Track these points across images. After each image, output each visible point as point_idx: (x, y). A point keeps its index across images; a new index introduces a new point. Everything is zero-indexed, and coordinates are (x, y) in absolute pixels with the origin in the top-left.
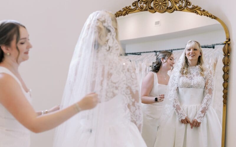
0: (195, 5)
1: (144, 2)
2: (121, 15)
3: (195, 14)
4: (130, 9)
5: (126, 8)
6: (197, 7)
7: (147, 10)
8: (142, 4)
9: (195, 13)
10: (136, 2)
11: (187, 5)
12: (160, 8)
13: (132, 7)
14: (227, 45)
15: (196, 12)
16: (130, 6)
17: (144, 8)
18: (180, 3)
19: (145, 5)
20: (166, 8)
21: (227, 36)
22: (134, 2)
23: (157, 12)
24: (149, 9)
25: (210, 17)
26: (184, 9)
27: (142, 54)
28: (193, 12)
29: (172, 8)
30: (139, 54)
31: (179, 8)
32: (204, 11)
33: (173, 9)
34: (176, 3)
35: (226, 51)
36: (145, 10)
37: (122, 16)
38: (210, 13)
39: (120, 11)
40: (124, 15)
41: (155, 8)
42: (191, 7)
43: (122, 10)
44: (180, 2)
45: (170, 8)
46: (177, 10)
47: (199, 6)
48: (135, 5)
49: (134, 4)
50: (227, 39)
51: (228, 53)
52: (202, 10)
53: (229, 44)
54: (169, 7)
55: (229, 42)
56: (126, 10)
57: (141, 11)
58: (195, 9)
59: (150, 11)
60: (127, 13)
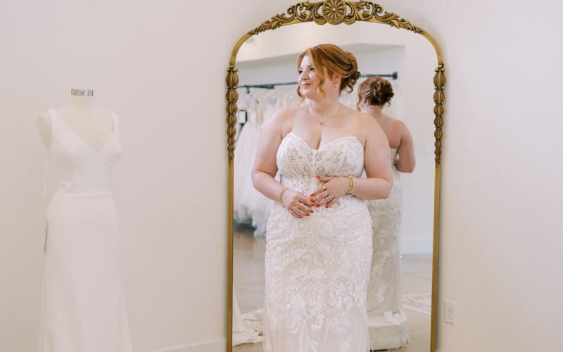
0: (390, 12)
1: (307, 7)
2: (270, 28)
3: (390, 26)
4: (284, 19)
5: (278, 16)
6: (392, 15)
7: (312, 20)
8: (303, 11)
9: (390, 24)
10: (294, 7)
11: (376, 11)
12: (334, 17)
13: (288, 16)
14: (440, 73)
15: (392, 24)
16: (284, 14)
17: (308, 17)
18: (365, 9)
19: (308, 13)
20: (343, 17)
21: (439, 60)
22: (289, 7)
23: (327, 23)
24: (316, 17)
25: (413, 30)
26: (371, 18)
27: (275, 87)
28: (386, 22)
29: (352, 17)
30: (272, 87)
31: (364, 16)
32: (403, 20)
33: (354, 17)
34: (359, 9)
35: (440, 82)
36: (309, 20)
37: (271, 30)
38: (414, 23)
39: (268, 22)
40: (274, 28)
41: (325, 17)
42: (382, 15)
43: (271, 21)
44: (365, 7)
45: (350, 17)
46: (360, 20)
47: (396, 13)
48: (293, 13)
49: (291, 11)
50: (439, 64)
51: (442, 85)
52: (399, 19)
53: (442, 72)
54: (347, 15)
55: (443, 69)
56: (277, 20)
57: (303, 21)
58: (390, 18)
59: (317, 22)
60: (278, 25)
